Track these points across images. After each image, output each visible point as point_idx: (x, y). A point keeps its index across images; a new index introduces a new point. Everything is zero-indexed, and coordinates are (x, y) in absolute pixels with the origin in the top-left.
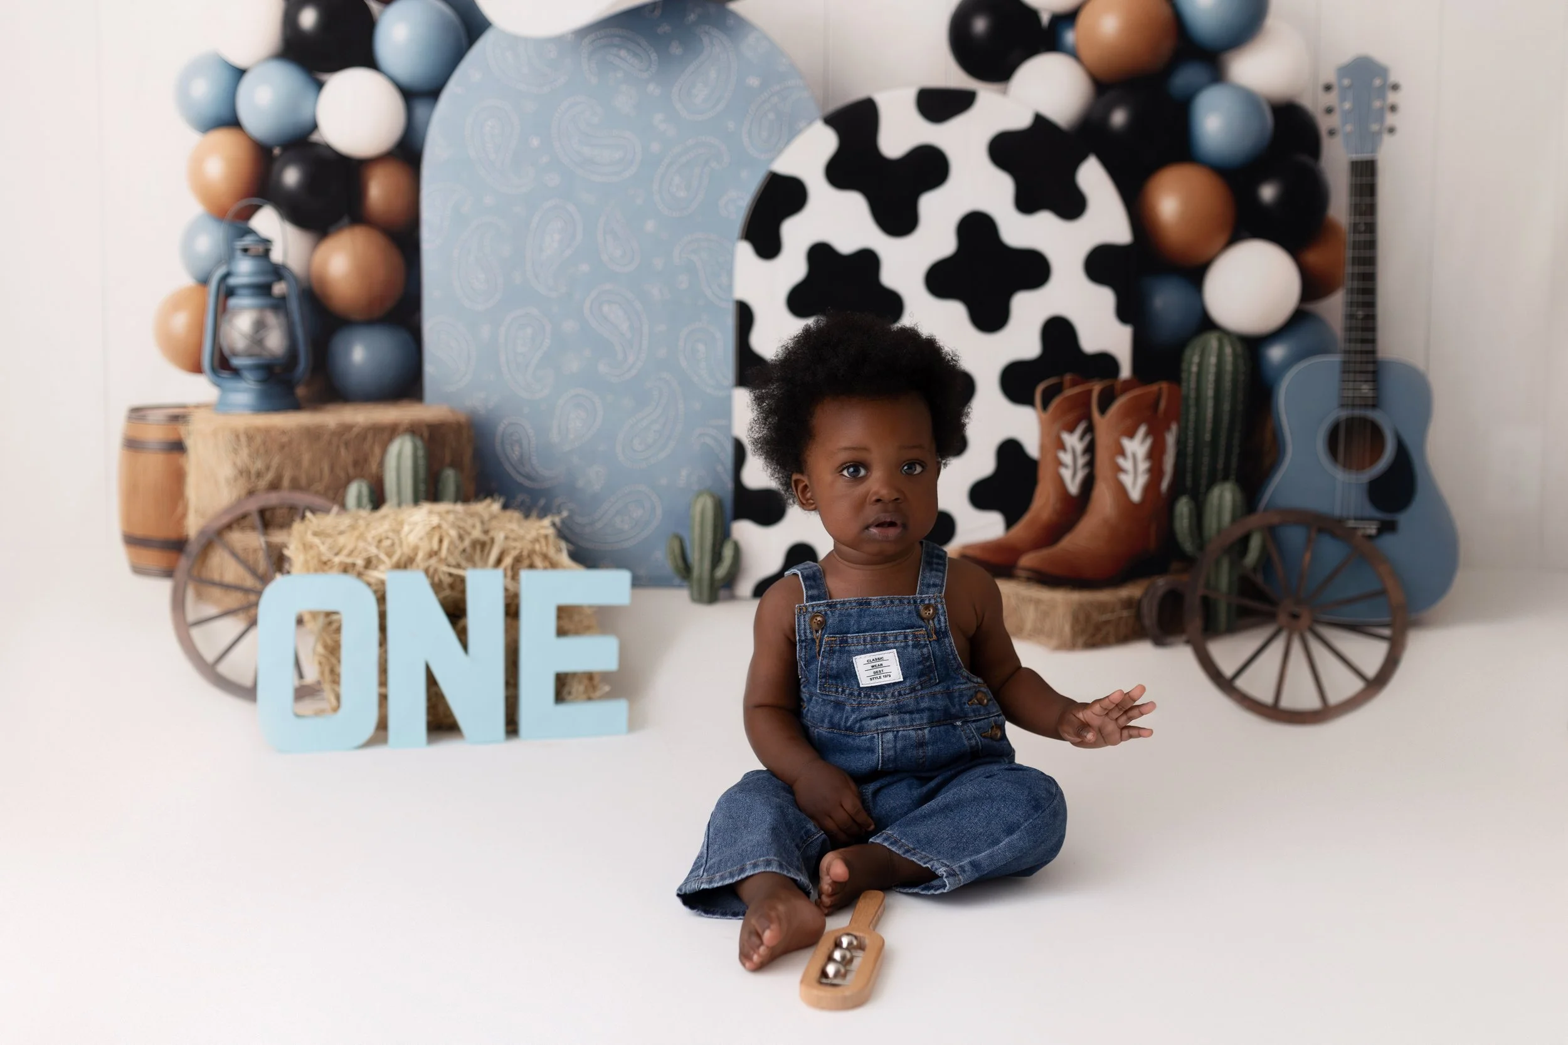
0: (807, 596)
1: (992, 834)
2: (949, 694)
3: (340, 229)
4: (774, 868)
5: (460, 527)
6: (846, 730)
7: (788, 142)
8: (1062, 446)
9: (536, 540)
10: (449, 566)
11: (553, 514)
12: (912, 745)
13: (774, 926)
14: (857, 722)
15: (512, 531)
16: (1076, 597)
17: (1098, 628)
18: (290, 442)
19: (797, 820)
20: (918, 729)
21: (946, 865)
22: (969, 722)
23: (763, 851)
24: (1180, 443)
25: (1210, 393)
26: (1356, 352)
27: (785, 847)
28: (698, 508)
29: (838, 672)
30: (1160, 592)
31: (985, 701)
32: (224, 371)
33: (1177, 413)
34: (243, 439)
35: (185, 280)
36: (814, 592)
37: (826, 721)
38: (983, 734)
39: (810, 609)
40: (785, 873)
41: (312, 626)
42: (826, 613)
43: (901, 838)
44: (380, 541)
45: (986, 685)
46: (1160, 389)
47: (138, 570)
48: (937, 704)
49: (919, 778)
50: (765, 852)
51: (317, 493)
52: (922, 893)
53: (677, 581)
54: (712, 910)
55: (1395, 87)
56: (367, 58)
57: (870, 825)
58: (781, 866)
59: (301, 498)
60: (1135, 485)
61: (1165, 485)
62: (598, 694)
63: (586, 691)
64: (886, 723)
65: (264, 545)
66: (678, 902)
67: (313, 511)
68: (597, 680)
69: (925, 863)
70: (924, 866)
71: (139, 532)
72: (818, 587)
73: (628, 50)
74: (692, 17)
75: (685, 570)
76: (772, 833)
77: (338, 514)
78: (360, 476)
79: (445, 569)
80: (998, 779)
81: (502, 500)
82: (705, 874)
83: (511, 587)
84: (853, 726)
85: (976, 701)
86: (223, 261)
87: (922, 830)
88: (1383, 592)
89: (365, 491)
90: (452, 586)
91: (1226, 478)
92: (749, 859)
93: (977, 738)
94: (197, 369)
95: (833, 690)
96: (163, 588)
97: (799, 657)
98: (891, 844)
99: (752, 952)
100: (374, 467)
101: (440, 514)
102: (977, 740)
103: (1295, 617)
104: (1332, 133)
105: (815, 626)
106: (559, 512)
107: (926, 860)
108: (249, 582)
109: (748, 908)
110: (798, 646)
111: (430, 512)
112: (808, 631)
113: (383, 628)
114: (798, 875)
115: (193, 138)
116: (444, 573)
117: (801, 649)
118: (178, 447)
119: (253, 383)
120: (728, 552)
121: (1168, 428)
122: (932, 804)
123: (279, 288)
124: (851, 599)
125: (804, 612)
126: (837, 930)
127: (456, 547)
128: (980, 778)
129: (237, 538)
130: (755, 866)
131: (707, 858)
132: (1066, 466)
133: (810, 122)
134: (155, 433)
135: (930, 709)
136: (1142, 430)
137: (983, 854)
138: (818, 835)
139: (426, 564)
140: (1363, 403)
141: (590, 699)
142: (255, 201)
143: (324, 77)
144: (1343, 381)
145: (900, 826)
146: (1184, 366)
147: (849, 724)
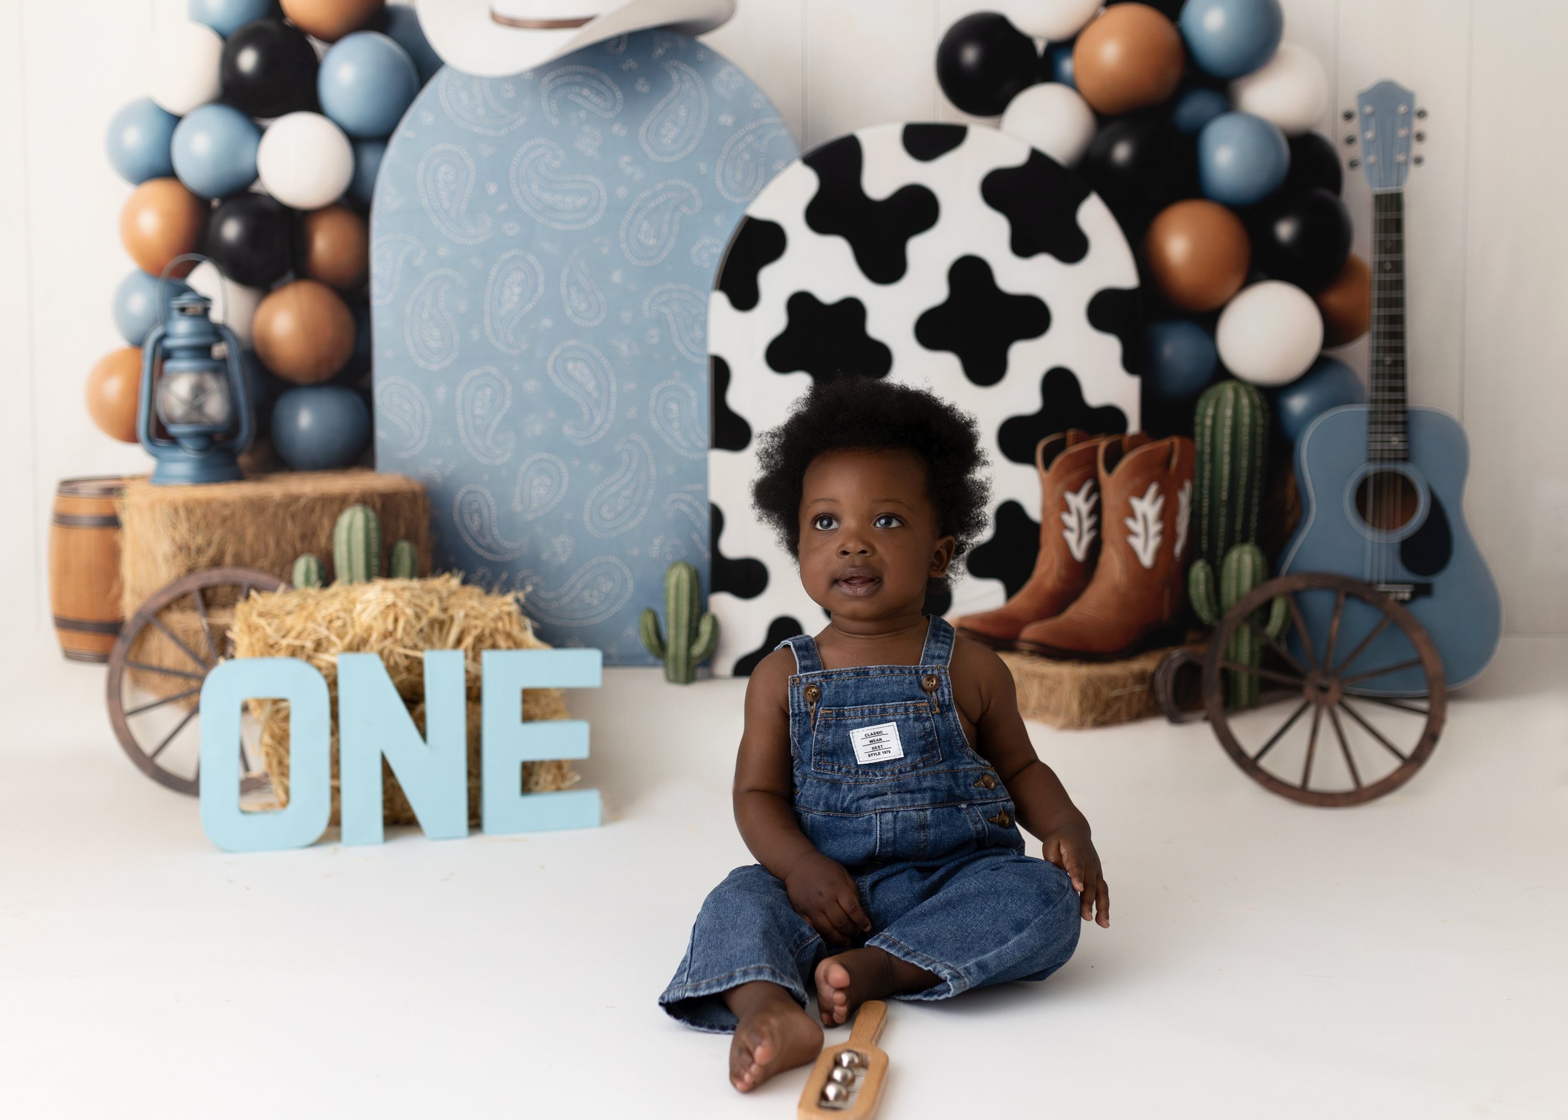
0: (800, 666)
1: (999, 932)
2: (954, 775)
3: (283, 286)
4: (766, 977)
5: (416, 605)
6: (843, 812)
7: (764, 185)
8: (1066, 508)
9: (499, 618)
10: (405, 647)
11: (517, 589)
12: (913, 827)
13: (766, 1042)
14: (854, 801)
15: (473, 608)
16: (1084, 671)
17: (1108, 705)
18: (233, 515)
19: (790, 923)
20: (919, 810)
21: (949, 967)
22: (975, 805)
23: (754, 957)
24: (1195, 503)
25: (1226, 448)
26: (1383, 401)
27: (778, 953)
28: (672, 580)
29: (833, 747)
30: (1175, 665)
31: (993, 784)
32: (160, 440)
33: (1191, 469)
34: (182, 513)
35: (117, 342)
36: (808, 663)
37: (821, 803)
38: (991, 819)
39: (804, 680)
40: (778, 981)
41: (259, 715)
42: (821, 685)
43: (900, 940)
44: (331, 621)
45: (993, 768)
46: (1172, 444)
47: (71, 655)
48: (941, 783)
49: (920, 869)
50: (756, 958)
51: (261, 570)
52: (925, 999)
53: (651, 659)
54: (698, 1021)
55: (1422, 114)
56: (311, 103)
57: (866, 926)
58: (773, 973)
59: (244, 576)
60: (1146, 549)
61: (1178, 548)
62: (567, 784)
63: (554, 781)
64: (885, 803)
65: (206, 628)
66: (662, 1012)
67: (259, 590)
68: (566, 768)
69: (926, 966)
70: (926, 969)
71: (71, 614)
72: (811, 657)
73: (591, 88)
74: (660, 52)
75: (660, 647)
76: (763, 938)
77: (285, 592)
78: (309, 551)
79: (401, 650)
80: (1006, 872)
81: (461, 575)
82: (689, 980)
83: (472, 669)
84: (850, 806)
85: (982, 783)
86: (159, 323)
87: (922, 930)
88: (1419, 662)
89: (314, 567)
90: (408, 669)
91: (1244, 540)
92: (738, 966)
93: (984, 822)
94: (131, 437)
95: (829, 768)
96: (98, 674)
97: (793, 732)
98: (890, 946)
99: (742, 1071)
100: (323, 540)
101: (394, 591)
102: (983, 825)
103: (1324, 689)
104: (1353, 164)
105: (809, 699)
106: (523, 587)
107: (927, 963)
108: (190, 666)
109: (738, 1022)
110: (791, 721)
111: (384, 589)
112: (802, 704)
113: (335, 716)
114: (792, 983)
115: (126, 190)
116: (400, 655)
117: (794, 723)
118: (112, 522)
119: (192, 452)
120: (705, 628)
121: (1181, 486)
122: (934, 900)
123: (219, 350)
124: (848, 669)
125: (797, 684)
126: (837, 1047)
127: (413, 627)
128: (985, 871)
129: (179, 620)
130: (745, 973)
131: (690, 962)
132: (1071, 530)
133: (788, 163)
134: (87, 507)
135: (932, 789)
136: (1153, 489)
137: (990, 954)
138: (813, 939)
139: (380, 646)
140: (1393, 456)
141: (559, 789)
142: (193, 257)
143: (265, 122)
144: (1371, 433)
145: (899, 926)
146: (1198, 419)
147: (845, 805)
